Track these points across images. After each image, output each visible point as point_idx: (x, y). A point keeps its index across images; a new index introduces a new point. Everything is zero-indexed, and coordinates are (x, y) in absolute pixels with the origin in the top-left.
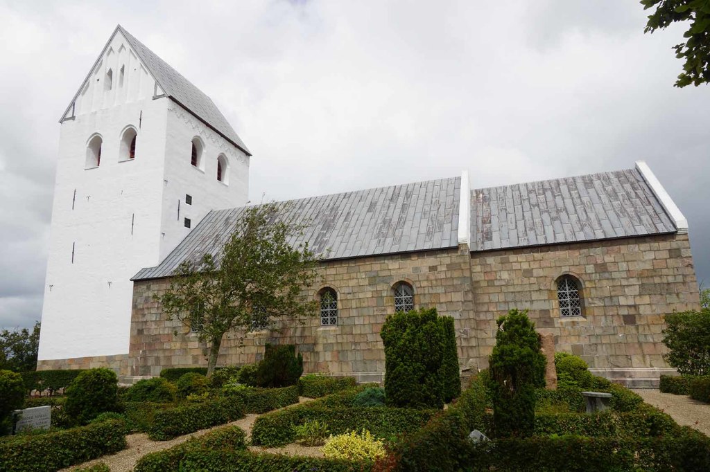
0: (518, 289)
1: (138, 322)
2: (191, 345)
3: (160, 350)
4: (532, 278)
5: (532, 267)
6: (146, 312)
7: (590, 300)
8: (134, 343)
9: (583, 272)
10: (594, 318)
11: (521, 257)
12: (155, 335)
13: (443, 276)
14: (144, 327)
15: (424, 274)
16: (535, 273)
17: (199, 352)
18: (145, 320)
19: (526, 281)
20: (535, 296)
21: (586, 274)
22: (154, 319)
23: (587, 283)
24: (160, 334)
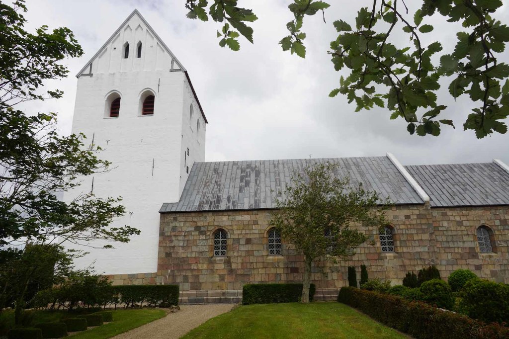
0: (454, 233)
1: (166, 246)
2: (217, 267)
3: (187, 270)
4: (463, 227)
5: (462, 219)
6: (174, 238)
7: (499, 242)
8: (162, 263)
9: (493, 224)
10: (502, 254)
11: (455, 213)
12: (184, 258)
13: (414, 222)
14: (172, 251)
15: (402, 220)
16: (465, 223)
17: (225, 272)
18: (173, 245)
19: (459, 228)
20: (465, 238)
21: (495, 226)
22: (181, 244)
23: (496, 231)
24: (187, 257)
